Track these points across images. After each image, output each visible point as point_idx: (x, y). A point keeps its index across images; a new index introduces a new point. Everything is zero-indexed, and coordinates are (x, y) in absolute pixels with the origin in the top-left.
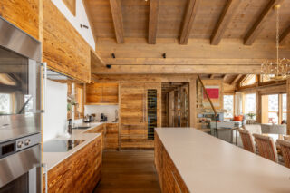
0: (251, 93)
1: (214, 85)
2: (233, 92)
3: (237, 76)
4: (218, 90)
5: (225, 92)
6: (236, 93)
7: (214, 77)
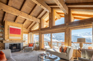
5: (24, 32)
6: (29, 33)
7: (18, 22)
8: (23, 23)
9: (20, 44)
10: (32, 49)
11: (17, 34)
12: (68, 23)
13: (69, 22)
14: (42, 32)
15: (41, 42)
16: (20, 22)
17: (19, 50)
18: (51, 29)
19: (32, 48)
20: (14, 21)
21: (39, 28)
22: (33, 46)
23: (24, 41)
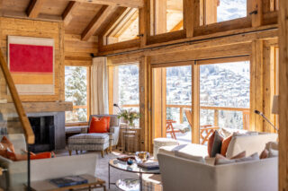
0: (129, 61)
1: (40, 35)
2: (88, 59)
3: (104, 7)
4: (50, 49)
5: (68, 58)
6: (96, 60)
7: (41, 15)
8: (63, 15)
9: (49, 120)
10: (102, 144)
11: (40, 70)
12: (259, 15)
13: (263, 13)
14: (152, 54)
15: (151, 109)
16: (51, 12)
17: (46, 146)
18: (190, 42)
19: (101, 138)
20: (27, 11)
21: (141, 35)
22: (109, 131)
23: (69, 107)
